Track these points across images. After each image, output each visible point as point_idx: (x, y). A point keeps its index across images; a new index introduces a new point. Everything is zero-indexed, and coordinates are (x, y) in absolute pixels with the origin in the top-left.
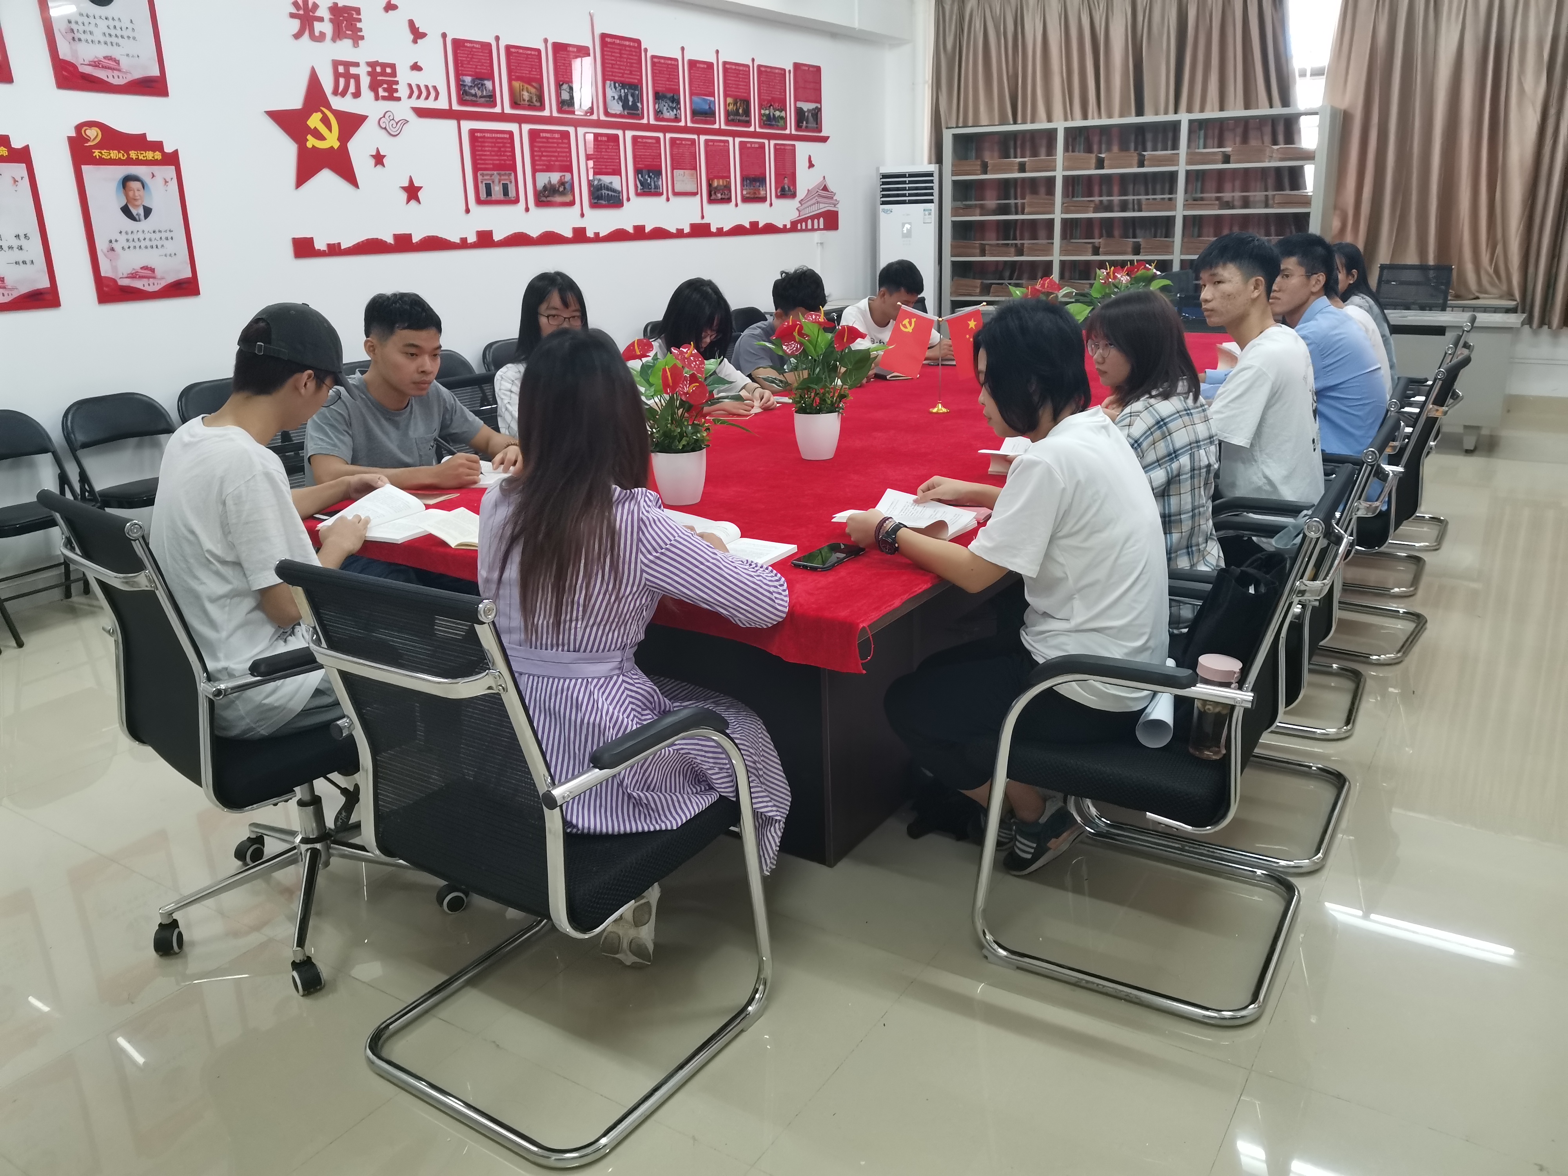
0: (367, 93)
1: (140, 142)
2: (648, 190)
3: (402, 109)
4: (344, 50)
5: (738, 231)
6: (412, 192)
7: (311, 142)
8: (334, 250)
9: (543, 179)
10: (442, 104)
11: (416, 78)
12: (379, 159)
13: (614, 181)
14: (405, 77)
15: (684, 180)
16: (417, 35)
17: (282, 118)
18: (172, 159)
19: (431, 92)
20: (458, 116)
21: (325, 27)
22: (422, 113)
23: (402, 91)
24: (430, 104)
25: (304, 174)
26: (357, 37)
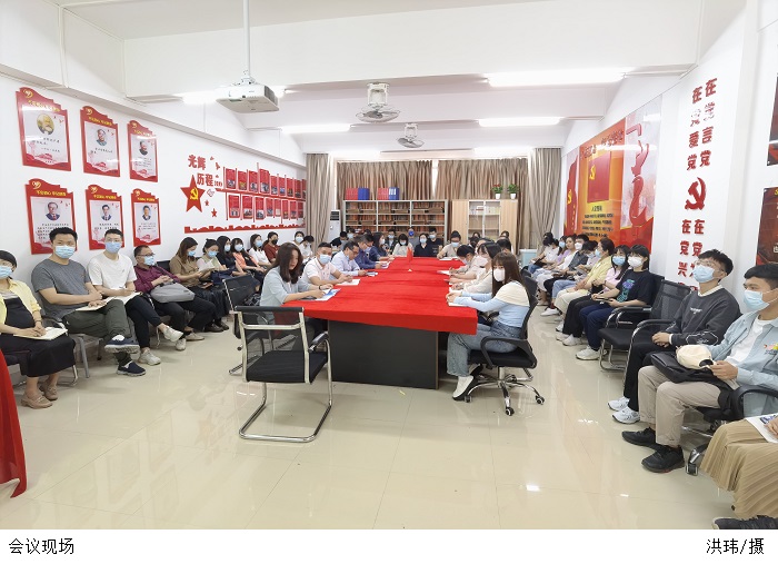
0: (205, 184)
1: (149, 195)
2: (270, 215)
3: (213, 189)
4: (200, 171)
5: (290, 227)
6: (214, 213)
7: (191, 197)
8: (195, 231)
9: (246, 210)
10: (222, 188)
11: (217, 180)
12: (207, 203)
13: (262, 212)
14: (214, 179)
15: (278, 212)
16: (218, 167)
17: (184, 190)
18: (157, 201)
19: (220, 184)
20: (226, 191)
21: (196, 164)
22: (218, 190)
23: (214, 183)
24: (220, 187)
25: (189, 208)
26: (204, 168)
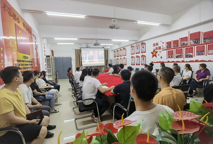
0: (158, 49)
2: (200, 54)
3: (161, 50)
6: (161, 57)
9: (177, 55)
11: (163, 47)
13: (191, 54)
16: (163, 43)
18: (145, 56)
20: (167, 50)
21: (155, 45)
23: (161, 48)
24: (164, 49)
25: (153, 57)
26: (158, 45)
